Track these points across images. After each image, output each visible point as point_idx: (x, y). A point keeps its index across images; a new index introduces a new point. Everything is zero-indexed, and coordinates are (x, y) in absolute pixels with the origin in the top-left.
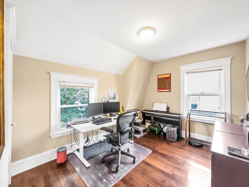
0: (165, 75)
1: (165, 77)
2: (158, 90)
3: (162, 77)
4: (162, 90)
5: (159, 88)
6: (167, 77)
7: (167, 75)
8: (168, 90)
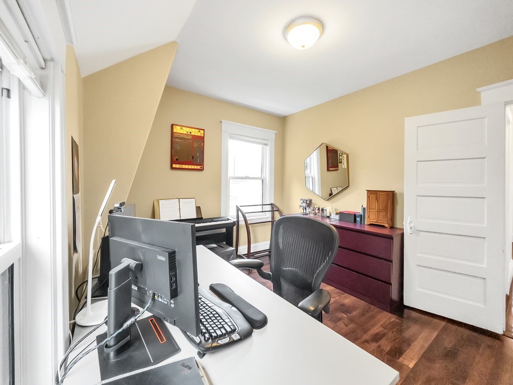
0: (194, 130)
1: (193, 134)
2: (174, 166)
3: (185, 132)
4: (184, 166)
5: (177, 159)
6: (196, 134)
7: (197, 130)
8: (199, 167)
